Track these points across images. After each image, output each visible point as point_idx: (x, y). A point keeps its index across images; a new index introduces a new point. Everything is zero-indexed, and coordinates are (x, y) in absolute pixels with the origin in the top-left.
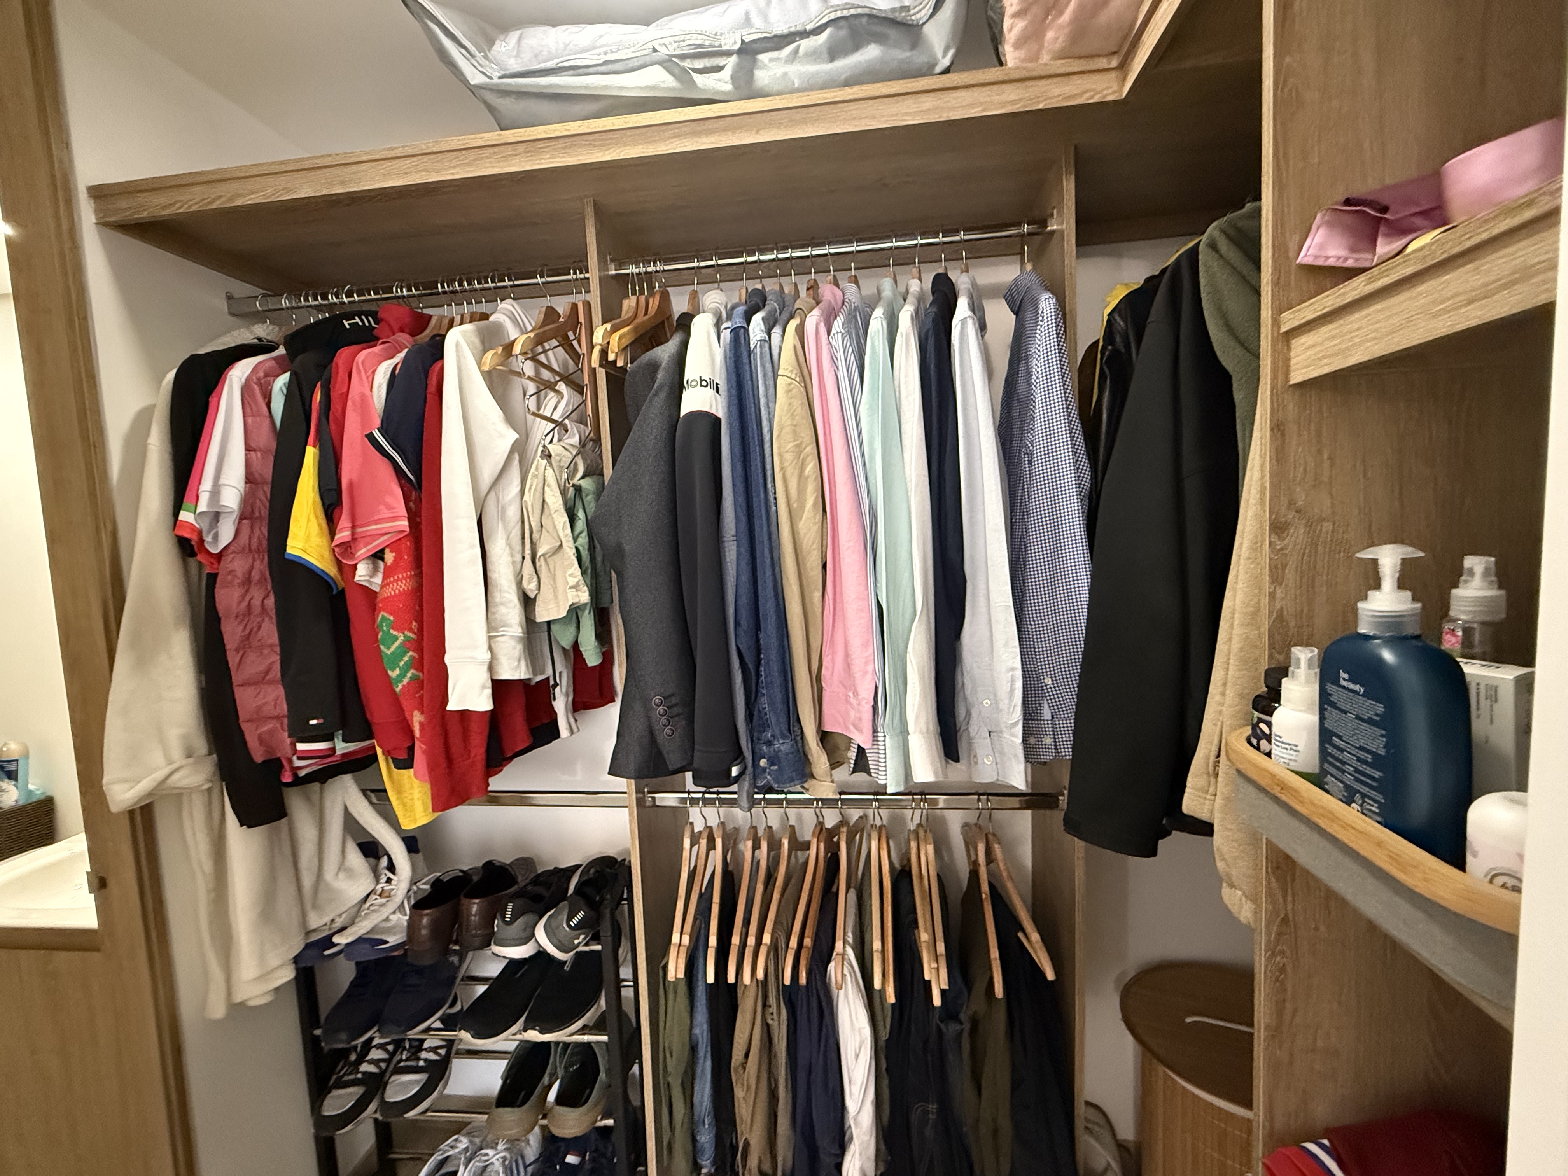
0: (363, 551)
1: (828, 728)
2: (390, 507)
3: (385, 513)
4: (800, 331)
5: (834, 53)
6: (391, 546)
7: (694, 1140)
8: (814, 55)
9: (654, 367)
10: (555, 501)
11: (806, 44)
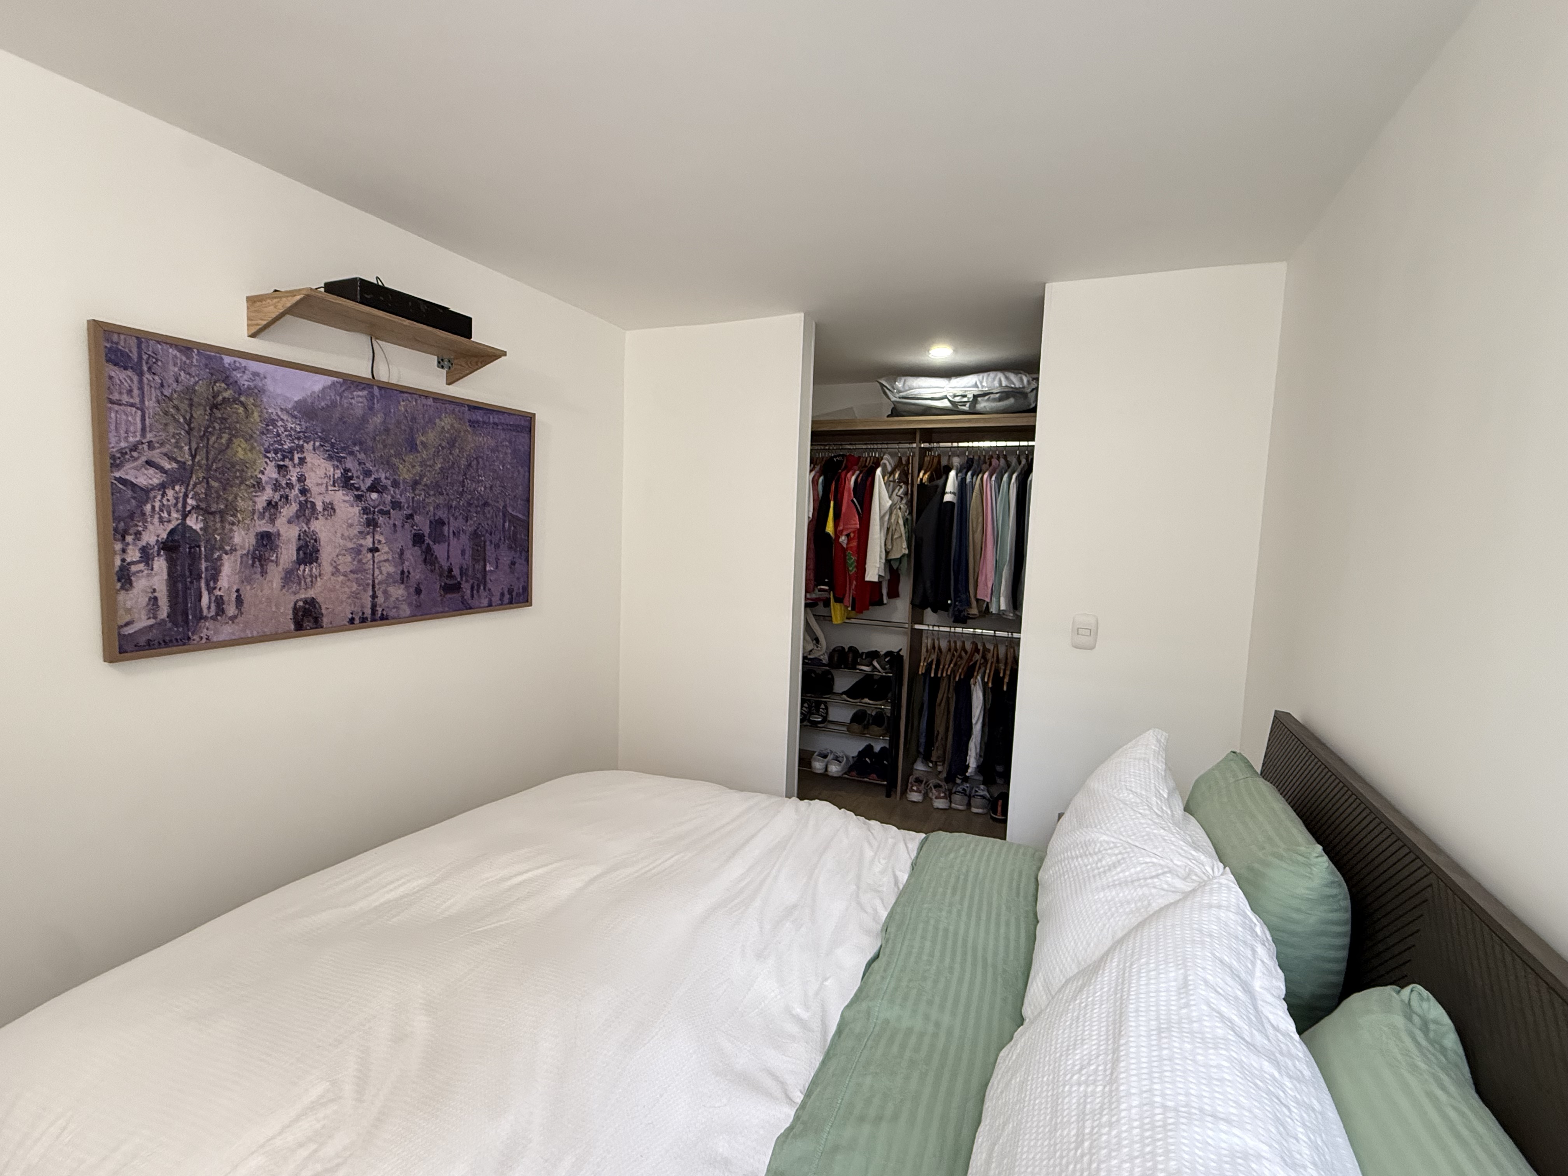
0: (845, 533)
1: (979, 597)
2: (854, 521)
3: (853, 522)
4: (982, 479)
5: (1000, 399)
6: (854, 532)
7: (918, 741)
8: (995, 400)
9: (937, 486)
10: (901, 522)
11: (992, 396)
